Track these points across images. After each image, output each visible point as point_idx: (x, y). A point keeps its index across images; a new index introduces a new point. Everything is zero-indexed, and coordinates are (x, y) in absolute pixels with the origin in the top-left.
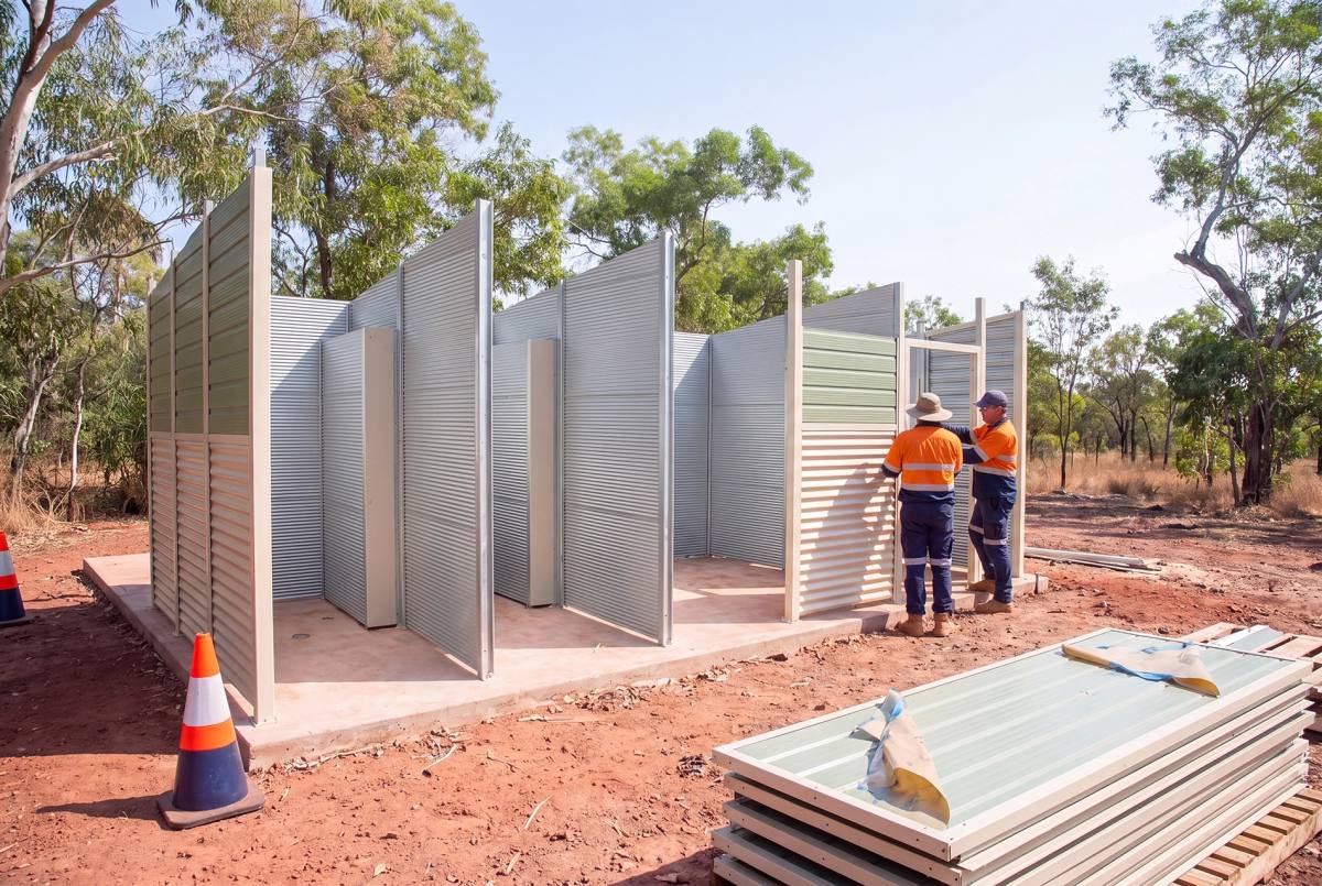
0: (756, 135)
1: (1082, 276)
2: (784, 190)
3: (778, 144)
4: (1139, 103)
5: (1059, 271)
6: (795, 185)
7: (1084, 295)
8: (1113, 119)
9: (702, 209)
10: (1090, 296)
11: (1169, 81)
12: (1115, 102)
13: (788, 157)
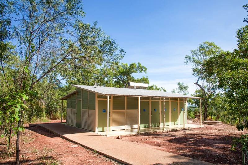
0: (139, 64)
1: (185, 85)
2: (143, 72)
3: (142, 65)
4: (189, 61)
5: (181, 84)
6: (144, 71)
7: (185, 88)
8: (186, 64)
9: (131, 74)
10: (186, 88)
11: (193, 58)
12: (186, 61)
13: (143, 67)
